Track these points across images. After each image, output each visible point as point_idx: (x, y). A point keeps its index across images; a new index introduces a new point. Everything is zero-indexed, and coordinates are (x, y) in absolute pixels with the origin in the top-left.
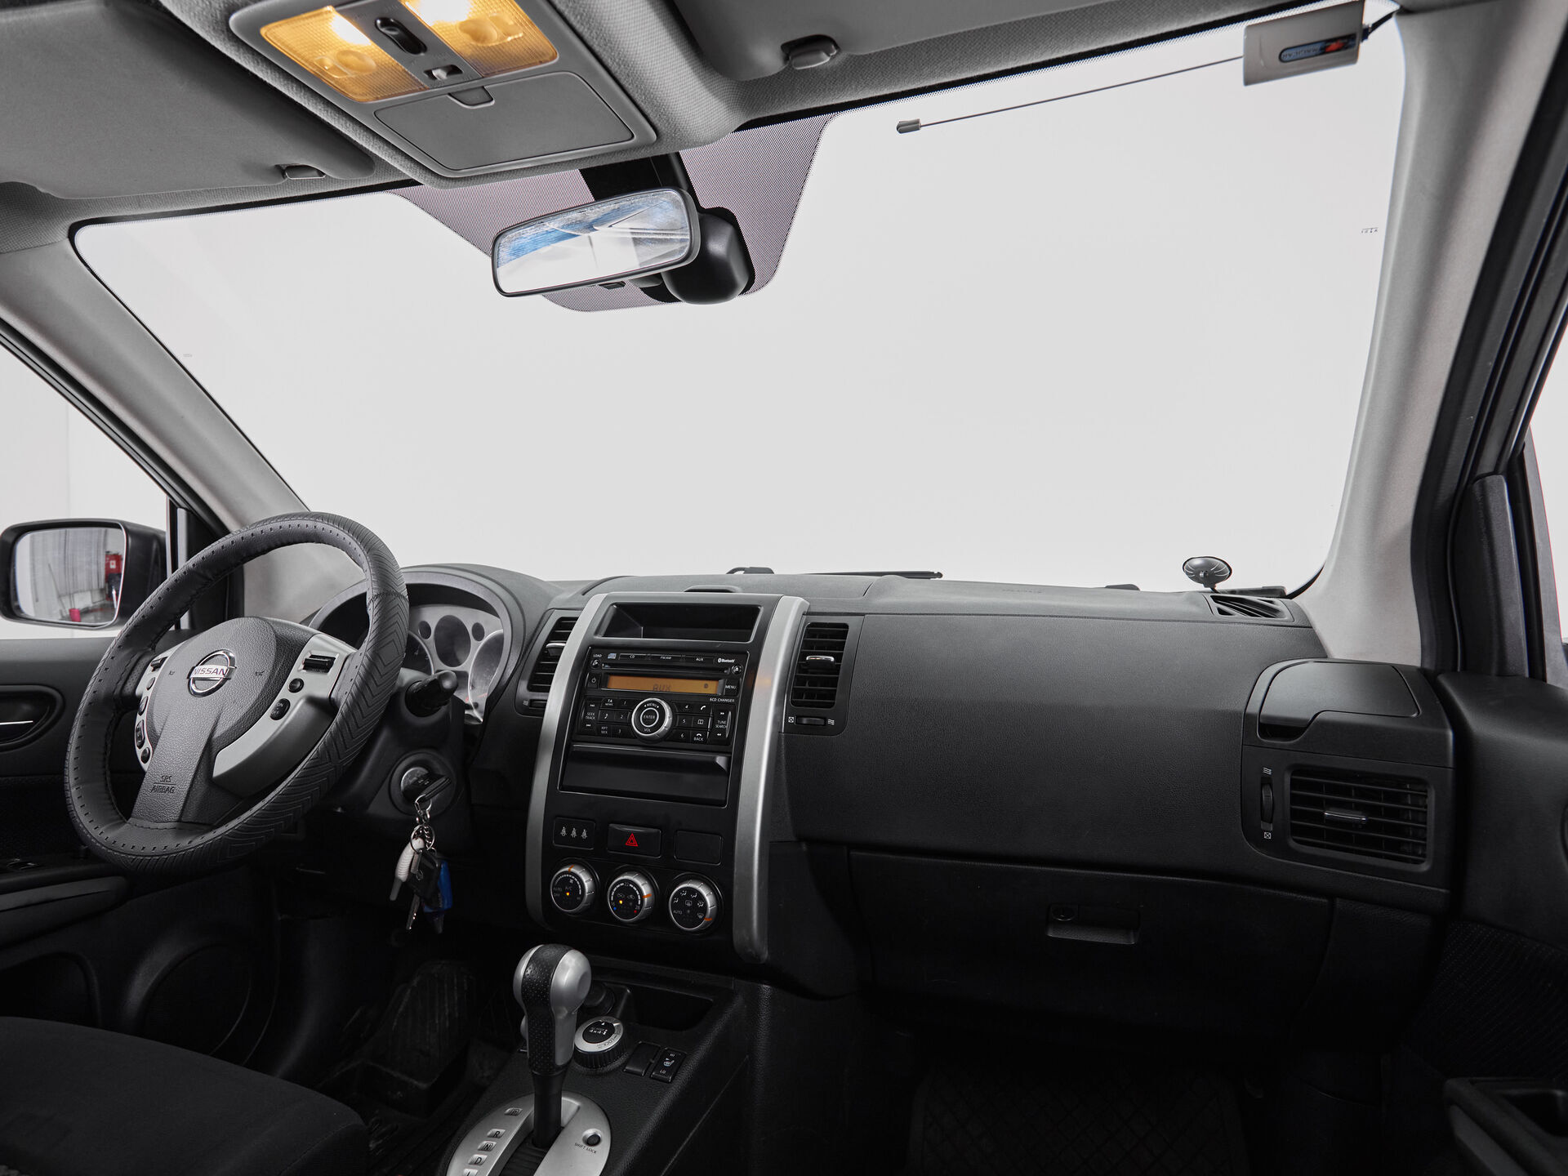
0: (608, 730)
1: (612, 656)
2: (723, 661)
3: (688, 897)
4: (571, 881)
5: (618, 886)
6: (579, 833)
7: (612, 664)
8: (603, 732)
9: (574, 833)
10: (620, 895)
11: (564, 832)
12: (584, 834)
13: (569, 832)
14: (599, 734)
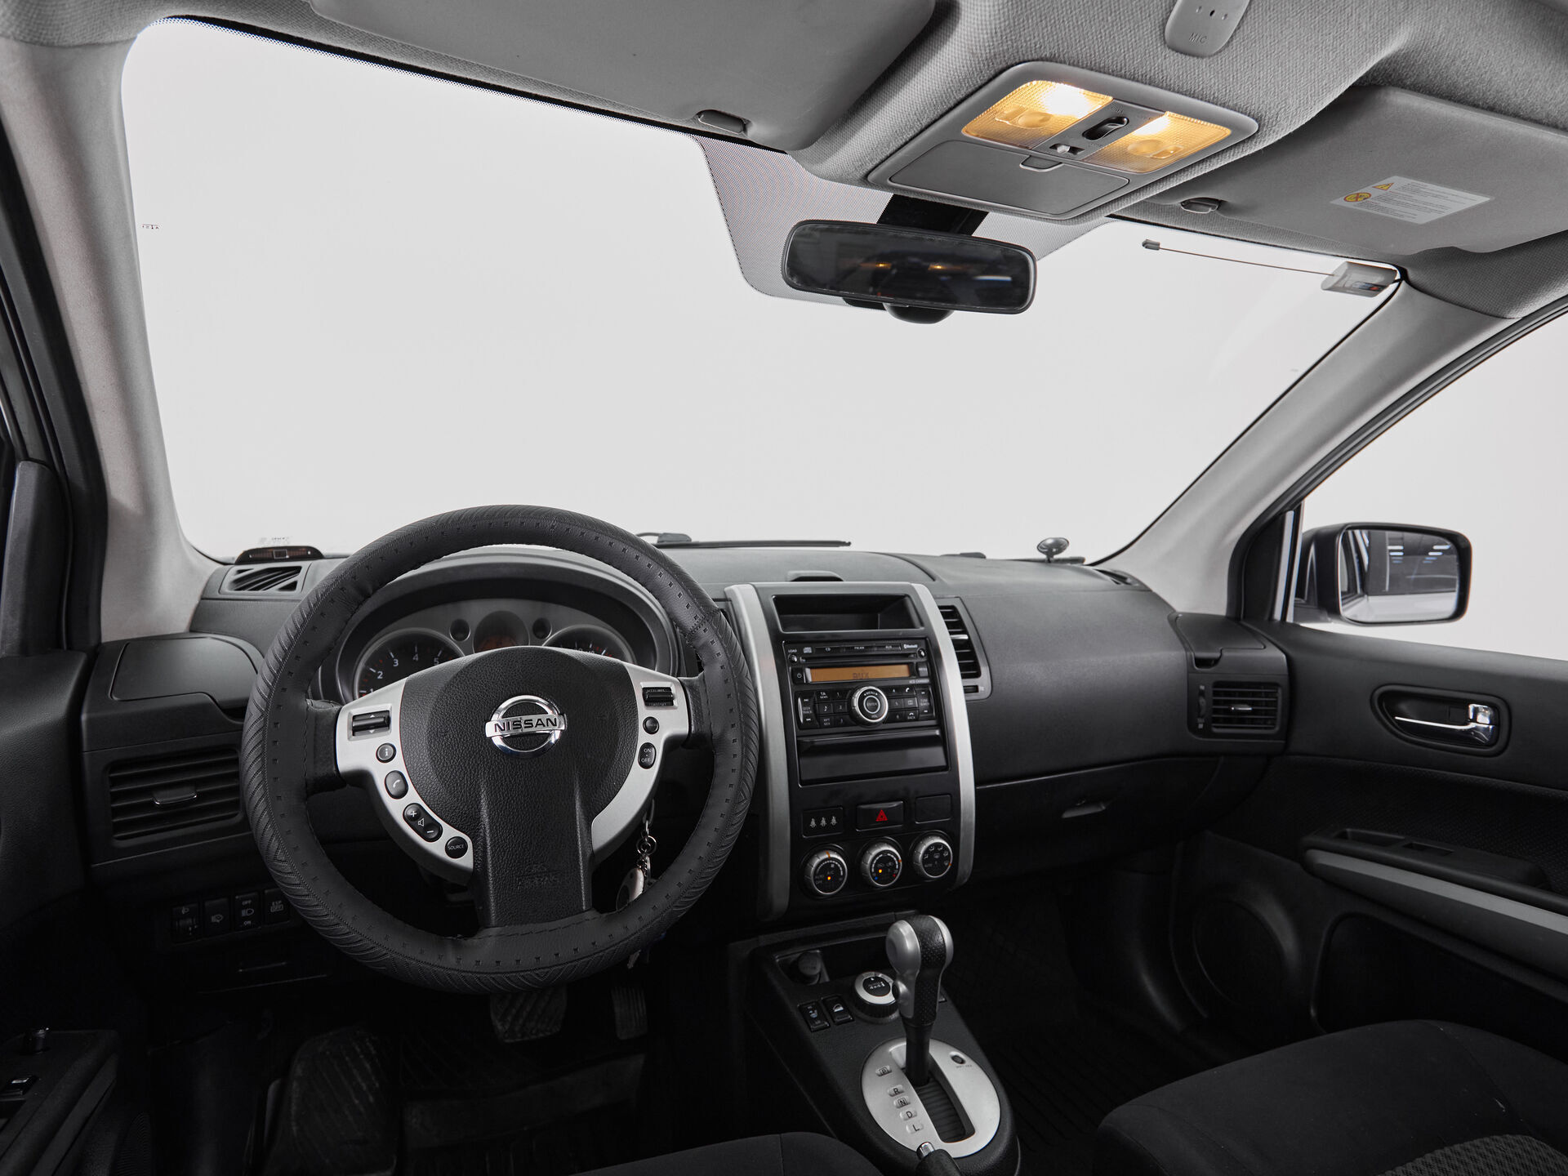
0: (830, 721)
1: (808, 650)
2: (908, 646)
3: (936, 851)
4: (832, 866)
5: (877, 858)
6: (828, 820)
7: (808, 657)
8: (826, 724)
9: (823, 822)
10: (880, 865)
11: (813, 823)
12: (834, 821)
13: (818, 822)
14: (822, 726)
